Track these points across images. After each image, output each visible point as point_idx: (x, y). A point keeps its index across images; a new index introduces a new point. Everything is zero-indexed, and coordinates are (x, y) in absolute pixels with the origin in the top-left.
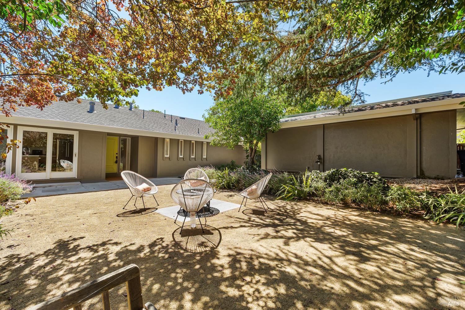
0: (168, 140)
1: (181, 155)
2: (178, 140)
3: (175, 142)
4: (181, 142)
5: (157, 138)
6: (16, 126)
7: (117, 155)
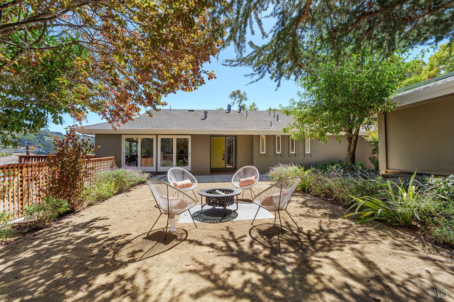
0: (264, 137)
1: (279, 151)
2: (275, 136)
3: (271, 138)
4: (278, 137)
5: (253, 136)
6: (157, 135)
7: (224, 153)
